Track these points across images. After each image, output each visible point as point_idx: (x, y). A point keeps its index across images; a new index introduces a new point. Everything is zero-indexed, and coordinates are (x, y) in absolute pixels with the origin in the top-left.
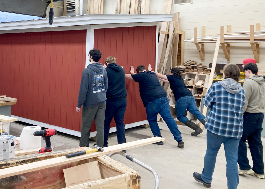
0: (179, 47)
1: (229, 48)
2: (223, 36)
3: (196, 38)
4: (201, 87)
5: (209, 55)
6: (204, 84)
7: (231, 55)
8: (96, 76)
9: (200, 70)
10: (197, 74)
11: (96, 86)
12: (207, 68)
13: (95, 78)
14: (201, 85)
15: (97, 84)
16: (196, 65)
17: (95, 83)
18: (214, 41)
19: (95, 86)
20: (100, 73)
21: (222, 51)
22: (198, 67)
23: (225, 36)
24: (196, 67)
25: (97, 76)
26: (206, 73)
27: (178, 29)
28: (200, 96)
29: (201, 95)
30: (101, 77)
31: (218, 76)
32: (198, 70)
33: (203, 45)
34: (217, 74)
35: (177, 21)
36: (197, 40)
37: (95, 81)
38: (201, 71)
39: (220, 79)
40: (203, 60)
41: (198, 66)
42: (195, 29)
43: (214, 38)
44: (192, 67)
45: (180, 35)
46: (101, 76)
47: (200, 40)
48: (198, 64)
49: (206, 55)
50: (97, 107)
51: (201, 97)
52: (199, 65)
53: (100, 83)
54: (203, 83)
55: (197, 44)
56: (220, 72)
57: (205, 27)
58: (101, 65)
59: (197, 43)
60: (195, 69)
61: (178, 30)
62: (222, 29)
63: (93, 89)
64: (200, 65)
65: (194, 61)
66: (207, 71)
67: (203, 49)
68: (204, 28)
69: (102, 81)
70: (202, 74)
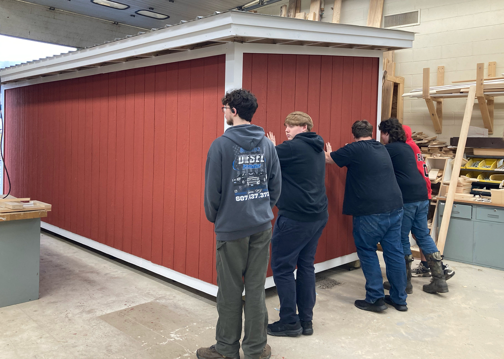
0: (392, 108)
1: (492, 107)
2: (482, 82)
3: (428, 89)
4: (436, 182)
5: (452, 122)
6: (441, 176)
7: (494, 120)
8: (243, 158)
9: (433, 149)
10: (428, 156)
11: (241, 184)
12: (446, 147)
13: (240, 163)
14: (437, 179)
15: (245, 179)
16: (426, 141)
17: (241, 176)
18: (464, 94)
19: (239, 183)
20: (255, 150)
21: (478, 113)
22: (431, 144)
23: (485, 83)
24: (426, 145)
25: (248, 158)
26: (446, 155)
27: (393, 73)
28: (435, 198)
29: (436, 196)
30: (257, 161)
31: (468, 160)
32: (429, 150)
33: (439, 103)
34: (467, 157)
35: (390, 59)
36: (428, 91)
37: (241, 171)
38: (435, 152)
39: (474, 166)
40: (439, 131)
41: (429, 142)
42: (426, 71)
43: (462, 87)
44: (418, 144)
45: (396, 86)
46: (258, 157)
47: (434, 91)
48: (430, 138)
49: (444, 122)
50: (248, 239)
51: (435, 201)
52: (431, 141)
53: (255, 175)
54: (440, 174)
55: (428, 101)
56: (472, 153)
57: (443, 68)
58: (259, 129)
59: (429, 98)
60: (423, 149)
61: (392, 75)
62: (480, 67)
63: (236, 191)
64: (434, 140)
65: (420, 134)
66: (446, 152)
67: (439, 111)
68: (441, 71)
69: (262, 170)
70: (438, 156)
